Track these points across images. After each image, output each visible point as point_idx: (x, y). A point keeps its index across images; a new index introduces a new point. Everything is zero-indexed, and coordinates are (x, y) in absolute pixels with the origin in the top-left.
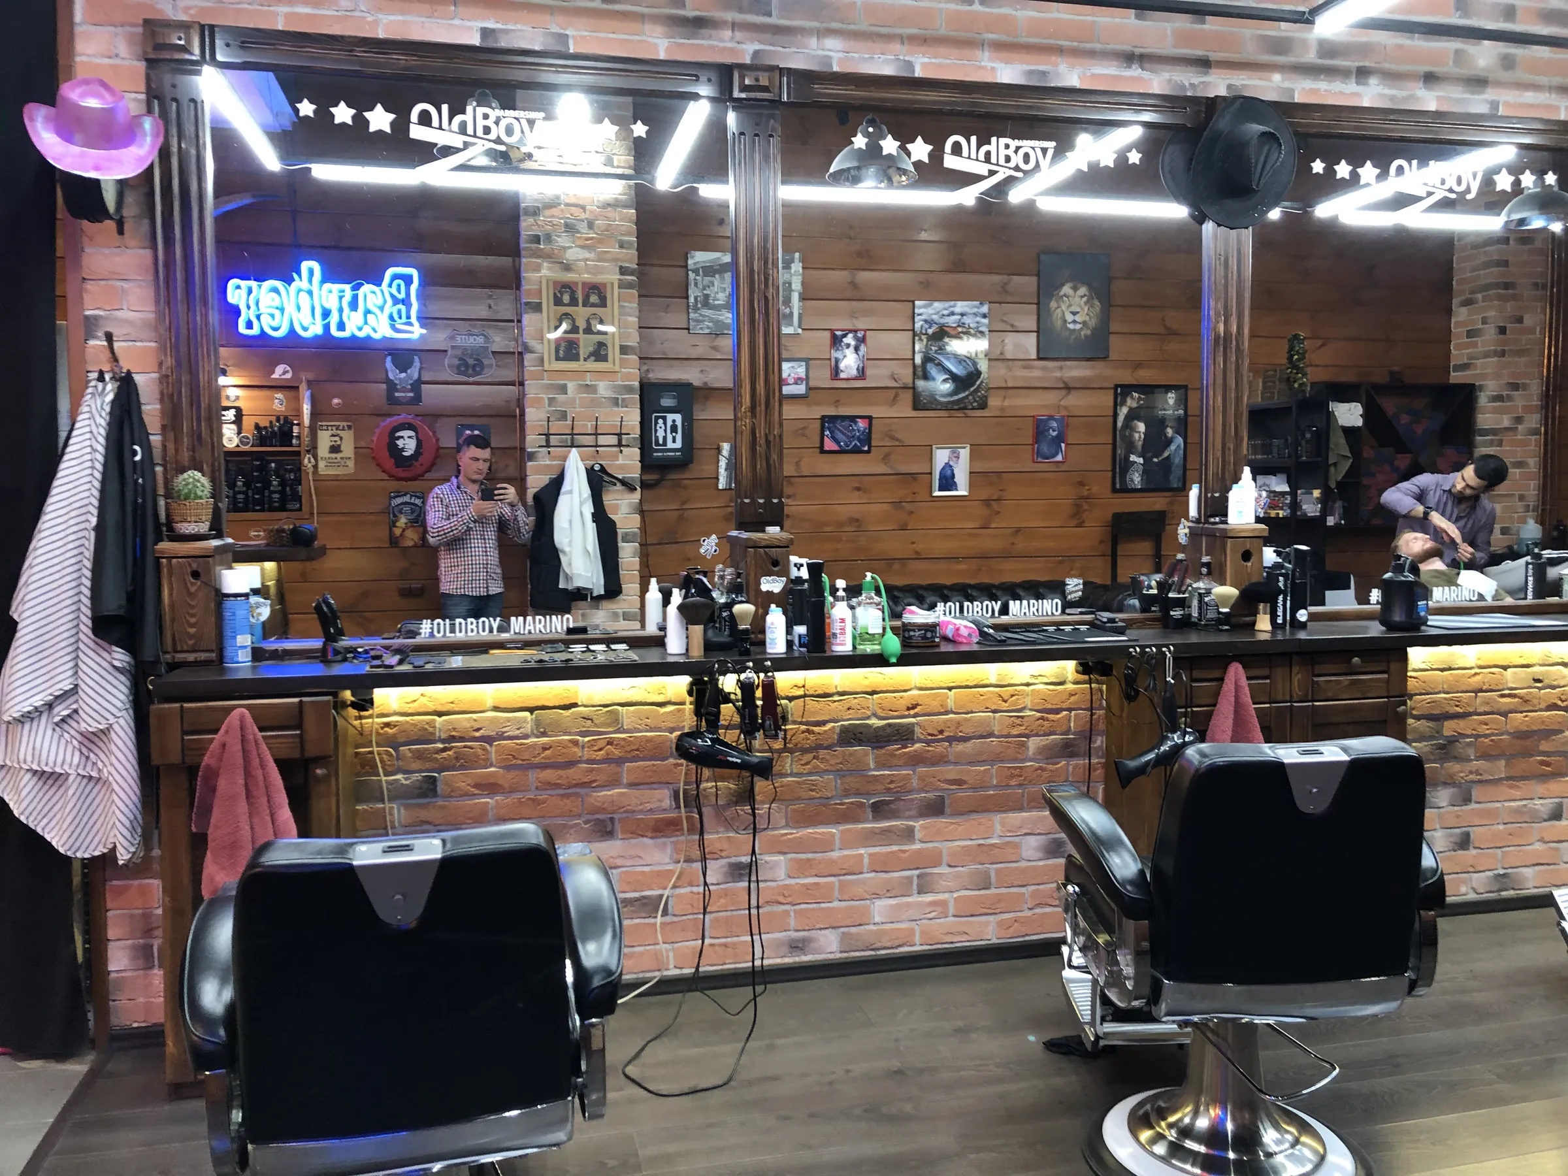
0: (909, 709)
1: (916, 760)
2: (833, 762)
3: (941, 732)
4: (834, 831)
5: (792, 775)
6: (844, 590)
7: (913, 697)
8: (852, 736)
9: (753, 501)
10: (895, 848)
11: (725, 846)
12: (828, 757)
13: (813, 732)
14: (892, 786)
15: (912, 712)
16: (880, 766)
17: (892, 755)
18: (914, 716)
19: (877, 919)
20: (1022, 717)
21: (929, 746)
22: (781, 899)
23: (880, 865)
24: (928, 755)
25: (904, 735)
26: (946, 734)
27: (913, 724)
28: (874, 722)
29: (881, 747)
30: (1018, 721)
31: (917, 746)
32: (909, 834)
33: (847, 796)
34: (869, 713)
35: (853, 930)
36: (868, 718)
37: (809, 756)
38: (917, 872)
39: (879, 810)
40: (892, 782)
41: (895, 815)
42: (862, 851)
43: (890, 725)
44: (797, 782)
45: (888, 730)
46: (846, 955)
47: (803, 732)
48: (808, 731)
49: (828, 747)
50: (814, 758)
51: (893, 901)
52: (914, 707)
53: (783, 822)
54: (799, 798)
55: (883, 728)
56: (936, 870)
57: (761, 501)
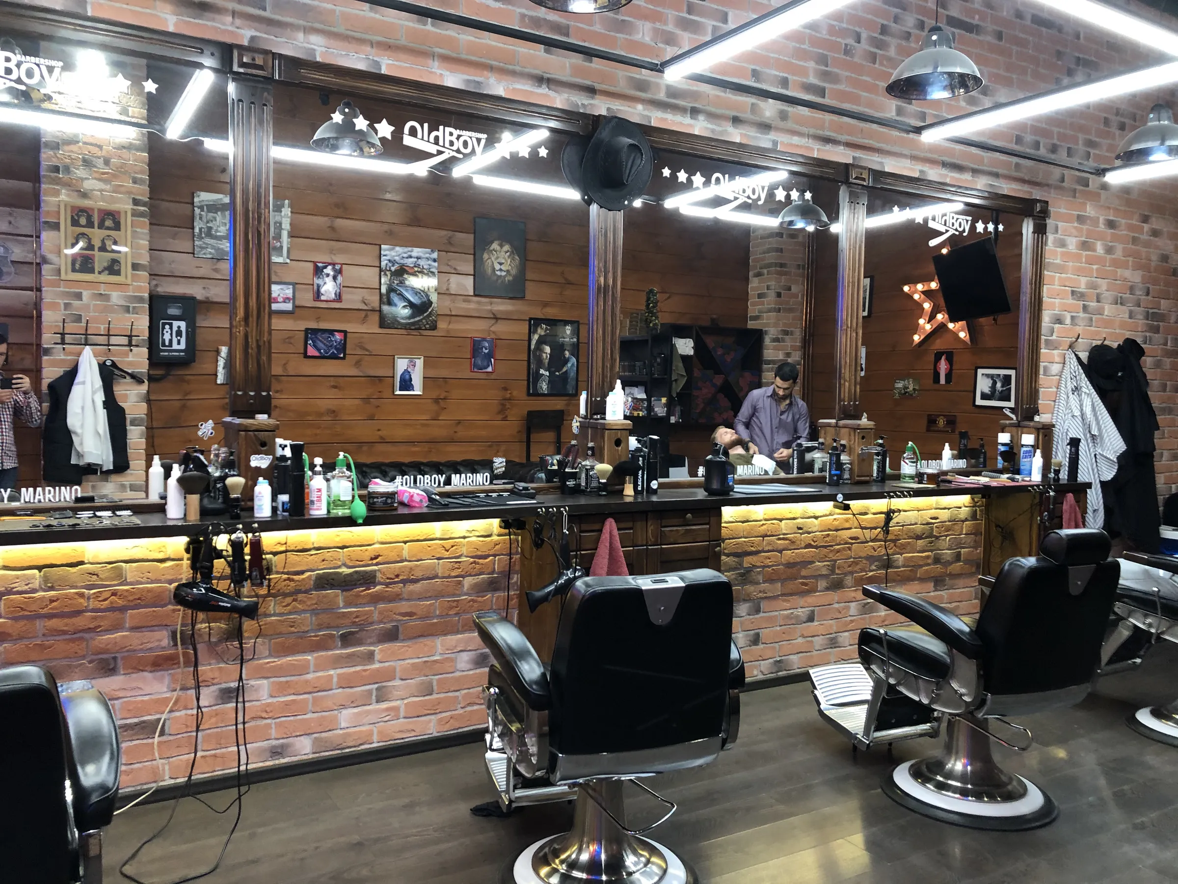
0: (372, 559)
1: (376, 599)
2: (309, 603)
3: (397, 576)
4: (309, 658)
5: (274, 615)
6: (321, 466)
7: (375, 550)
8: (326, 582)
9: (246, 394)
10: (358, 668)
11: (217, 674)
12: (305, 599)
13: (293, 580)
14: (357, 620)
15: (374, 562)
16: (348, 604)
17: (358, 596)
18: (377, 564)
19: (343, 725)
20: (460, 562)
21: (387, 587)
22: (264, 715)
23: (347, 683)
24: (386, 594)
25: (368, 579)
26: (401, 578)
27: (375, 571)
28: (345, 570)
29: (348, 590)
30: (456, 566)
31: (378, 588)
32: (370, 656)
33: (320, 630)
34: (340, 563)
35: (323, 735)
36: (339, 567)
37: (289, 600)
38: (376, 686)
39: (347, 640)
40: (357, 617)
41: (360, 643)
42: (332, 672)
43: (356, 572)
44: (279, 621)
45: (355, 576)
46: (317, 755)
47: (285, 580)
48: (289, 579)
49: (306, 592)
50: (295, 600)
51: (356, 710)
52: (376, 557)
53: (267, 653)
54: (280, 633)
55: (351, 574)
56: (390, 684)
57: (252, 394)
